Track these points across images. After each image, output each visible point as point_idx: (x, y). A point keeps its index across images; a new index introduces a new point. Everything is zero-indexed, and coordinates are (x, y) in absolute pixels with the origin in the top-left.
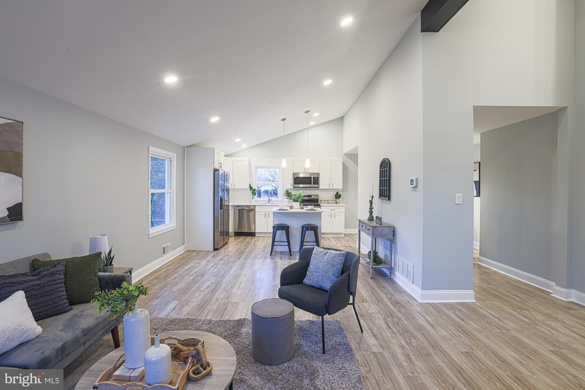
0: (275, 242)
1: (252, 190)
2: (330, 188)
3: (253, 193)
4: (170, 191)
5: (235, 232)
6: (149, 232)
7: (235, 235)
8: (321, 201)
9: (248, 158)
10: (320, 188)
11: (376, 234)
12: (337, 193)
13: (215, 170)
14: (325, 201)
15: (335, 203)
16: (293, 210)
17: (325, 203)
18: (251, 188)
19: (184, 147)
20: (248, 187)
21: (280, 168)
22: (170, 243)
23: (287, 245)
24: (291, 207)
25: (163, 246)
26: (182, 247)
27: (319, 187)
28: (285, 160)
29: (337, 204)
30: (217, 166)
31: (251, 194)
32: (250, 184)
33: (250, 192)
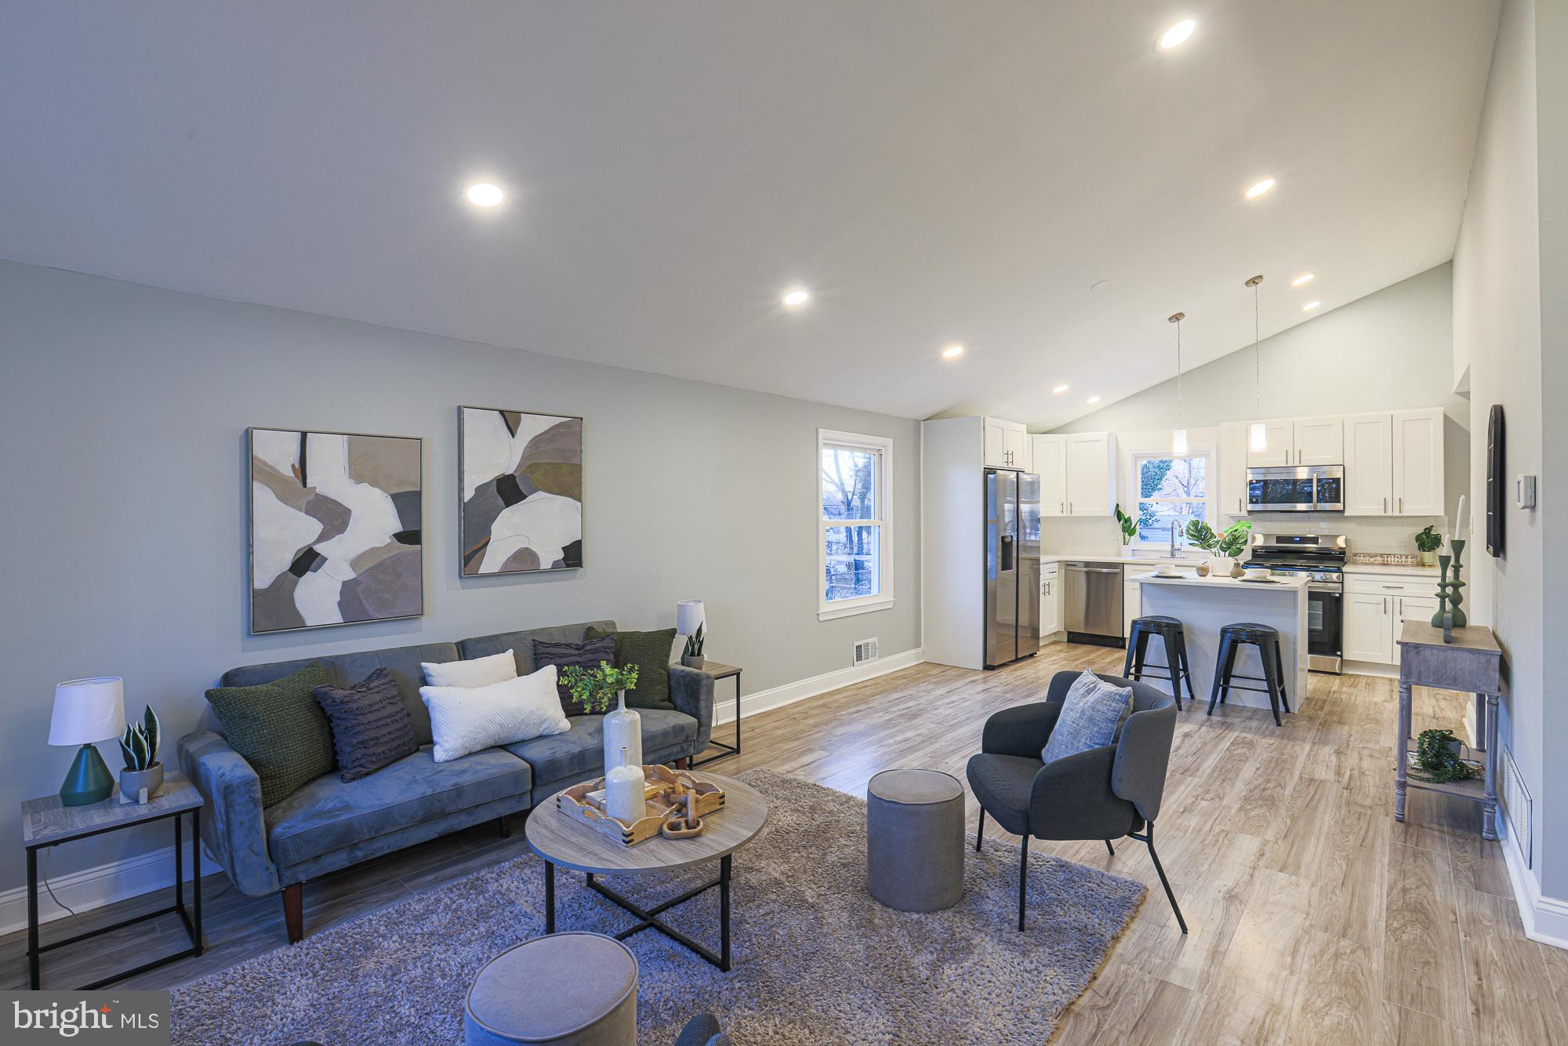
0: (1146, 665)
1: (1122, 522)
2: (1389, 513)
3: (1124, 530)
4: (880, 523)
5: (1069, 633)
6: (818, 608)
7: (1069, 641)
8: (1355, 555)
9: (1106, 432)
10: (1346, 514)
11: (1420, 672)
12: (1428, 531)
13: (989, 471)
14: (1371, 556)
15: (1413, 566)
16: (1209, 580)
17: (1373, 564)
18: (1119, 515)
19: (917, 422)
20: (1110, 511)
21: (1208, 454)
22: (875, 639)
23: (1168, 679)
24: (1203, 571)
25: (857, 643)
26: (913, 651)
27: (1343, 511)
28: (1184, 432)
29: (1427, 568)
30: (992, 463)
31: (1120, 529)
32: (1118, 505)
33: (1119, 526)
